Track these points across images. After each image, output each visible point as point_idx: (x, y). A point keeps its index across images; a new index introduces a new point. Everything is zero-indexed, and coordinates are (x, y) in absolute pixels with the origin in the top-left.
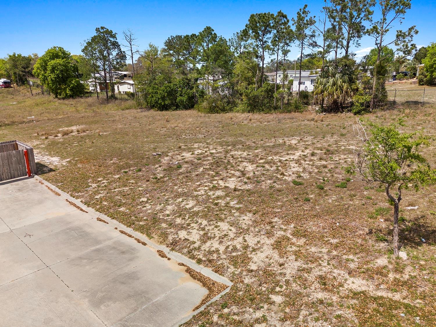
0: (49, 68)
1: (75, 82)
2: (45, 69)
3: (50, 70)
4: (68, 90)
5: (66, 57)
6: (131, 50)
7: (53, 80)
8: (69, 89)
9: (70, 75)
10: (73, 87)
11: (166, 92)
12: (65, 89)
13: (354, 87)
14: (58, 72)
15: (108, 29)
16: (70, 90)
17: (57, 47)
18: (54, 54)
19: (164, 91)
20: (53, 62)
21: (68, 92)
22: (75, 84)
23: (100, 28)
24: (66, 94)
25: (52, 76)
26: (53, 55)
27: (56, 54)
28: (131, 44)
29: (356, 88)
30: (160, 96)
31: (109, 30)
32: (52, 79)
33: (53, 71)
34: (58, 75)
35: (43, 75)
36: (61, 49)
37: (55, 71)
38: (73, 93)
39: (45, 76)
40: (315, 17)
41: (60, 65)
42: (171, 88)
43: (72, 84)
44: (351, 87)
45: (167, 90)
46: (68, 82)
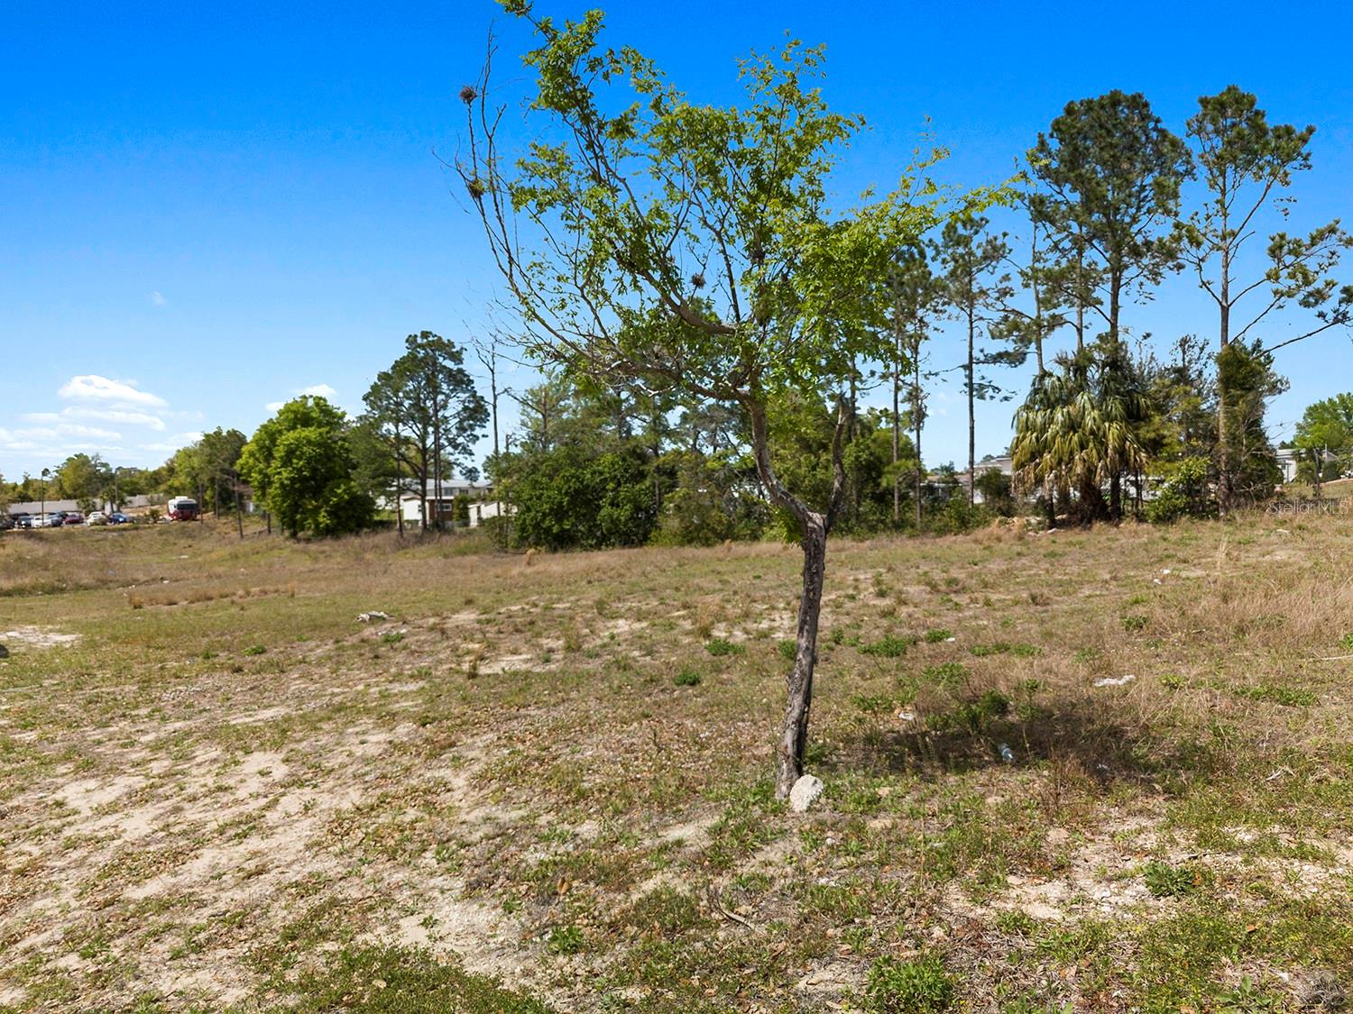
0: (279, 452)
1: (345, 490)
2: (269, 456)
3: (281, 458)
4: (323, 514)
5: (329, 423)
6: (494, 388)
7: (287, 485)
8: (326, 511)
9: (335, 471)
10: (337, 505)
11: (566, 493)
12: (316, 510)
13: (1146, 433)
14: (301, 463)
15: (440, 338)
16: (330, 513)
17: (311, 396)
18: (299, 416)
19: (560, 490)
20: (292, 435)
21: (321, 520)
22: (346, 497)
23: (419, 335)
24: (317, 524)
25: (285, 475)
26: (296, 418)
27: (304, 414)
28: (492, 371)
29: (1152, 435)
30: (546, 507)
31: (445, 340)
32: (282, 484)
33: (287, 461)
34: (300, 470)
35: (260, 472)
36: (320, 401)
37: (295, 461)
38: (338, 524)
39: (266, 475)
40: (1005, 235)
41: (309, 442)
42: (582, 482)
43: (336, 495)
44: (1137, 436)
45: (570, 488)
46: (326, 492)
